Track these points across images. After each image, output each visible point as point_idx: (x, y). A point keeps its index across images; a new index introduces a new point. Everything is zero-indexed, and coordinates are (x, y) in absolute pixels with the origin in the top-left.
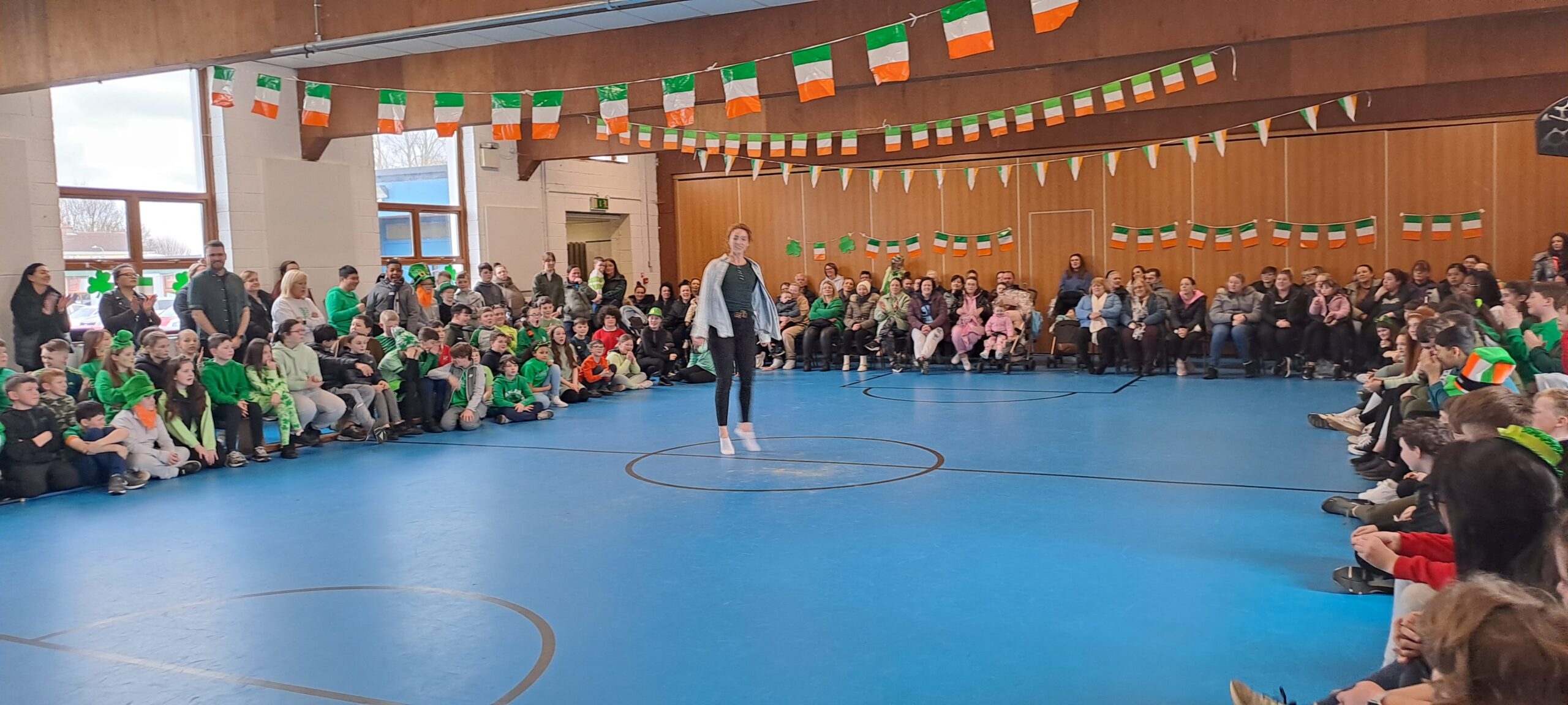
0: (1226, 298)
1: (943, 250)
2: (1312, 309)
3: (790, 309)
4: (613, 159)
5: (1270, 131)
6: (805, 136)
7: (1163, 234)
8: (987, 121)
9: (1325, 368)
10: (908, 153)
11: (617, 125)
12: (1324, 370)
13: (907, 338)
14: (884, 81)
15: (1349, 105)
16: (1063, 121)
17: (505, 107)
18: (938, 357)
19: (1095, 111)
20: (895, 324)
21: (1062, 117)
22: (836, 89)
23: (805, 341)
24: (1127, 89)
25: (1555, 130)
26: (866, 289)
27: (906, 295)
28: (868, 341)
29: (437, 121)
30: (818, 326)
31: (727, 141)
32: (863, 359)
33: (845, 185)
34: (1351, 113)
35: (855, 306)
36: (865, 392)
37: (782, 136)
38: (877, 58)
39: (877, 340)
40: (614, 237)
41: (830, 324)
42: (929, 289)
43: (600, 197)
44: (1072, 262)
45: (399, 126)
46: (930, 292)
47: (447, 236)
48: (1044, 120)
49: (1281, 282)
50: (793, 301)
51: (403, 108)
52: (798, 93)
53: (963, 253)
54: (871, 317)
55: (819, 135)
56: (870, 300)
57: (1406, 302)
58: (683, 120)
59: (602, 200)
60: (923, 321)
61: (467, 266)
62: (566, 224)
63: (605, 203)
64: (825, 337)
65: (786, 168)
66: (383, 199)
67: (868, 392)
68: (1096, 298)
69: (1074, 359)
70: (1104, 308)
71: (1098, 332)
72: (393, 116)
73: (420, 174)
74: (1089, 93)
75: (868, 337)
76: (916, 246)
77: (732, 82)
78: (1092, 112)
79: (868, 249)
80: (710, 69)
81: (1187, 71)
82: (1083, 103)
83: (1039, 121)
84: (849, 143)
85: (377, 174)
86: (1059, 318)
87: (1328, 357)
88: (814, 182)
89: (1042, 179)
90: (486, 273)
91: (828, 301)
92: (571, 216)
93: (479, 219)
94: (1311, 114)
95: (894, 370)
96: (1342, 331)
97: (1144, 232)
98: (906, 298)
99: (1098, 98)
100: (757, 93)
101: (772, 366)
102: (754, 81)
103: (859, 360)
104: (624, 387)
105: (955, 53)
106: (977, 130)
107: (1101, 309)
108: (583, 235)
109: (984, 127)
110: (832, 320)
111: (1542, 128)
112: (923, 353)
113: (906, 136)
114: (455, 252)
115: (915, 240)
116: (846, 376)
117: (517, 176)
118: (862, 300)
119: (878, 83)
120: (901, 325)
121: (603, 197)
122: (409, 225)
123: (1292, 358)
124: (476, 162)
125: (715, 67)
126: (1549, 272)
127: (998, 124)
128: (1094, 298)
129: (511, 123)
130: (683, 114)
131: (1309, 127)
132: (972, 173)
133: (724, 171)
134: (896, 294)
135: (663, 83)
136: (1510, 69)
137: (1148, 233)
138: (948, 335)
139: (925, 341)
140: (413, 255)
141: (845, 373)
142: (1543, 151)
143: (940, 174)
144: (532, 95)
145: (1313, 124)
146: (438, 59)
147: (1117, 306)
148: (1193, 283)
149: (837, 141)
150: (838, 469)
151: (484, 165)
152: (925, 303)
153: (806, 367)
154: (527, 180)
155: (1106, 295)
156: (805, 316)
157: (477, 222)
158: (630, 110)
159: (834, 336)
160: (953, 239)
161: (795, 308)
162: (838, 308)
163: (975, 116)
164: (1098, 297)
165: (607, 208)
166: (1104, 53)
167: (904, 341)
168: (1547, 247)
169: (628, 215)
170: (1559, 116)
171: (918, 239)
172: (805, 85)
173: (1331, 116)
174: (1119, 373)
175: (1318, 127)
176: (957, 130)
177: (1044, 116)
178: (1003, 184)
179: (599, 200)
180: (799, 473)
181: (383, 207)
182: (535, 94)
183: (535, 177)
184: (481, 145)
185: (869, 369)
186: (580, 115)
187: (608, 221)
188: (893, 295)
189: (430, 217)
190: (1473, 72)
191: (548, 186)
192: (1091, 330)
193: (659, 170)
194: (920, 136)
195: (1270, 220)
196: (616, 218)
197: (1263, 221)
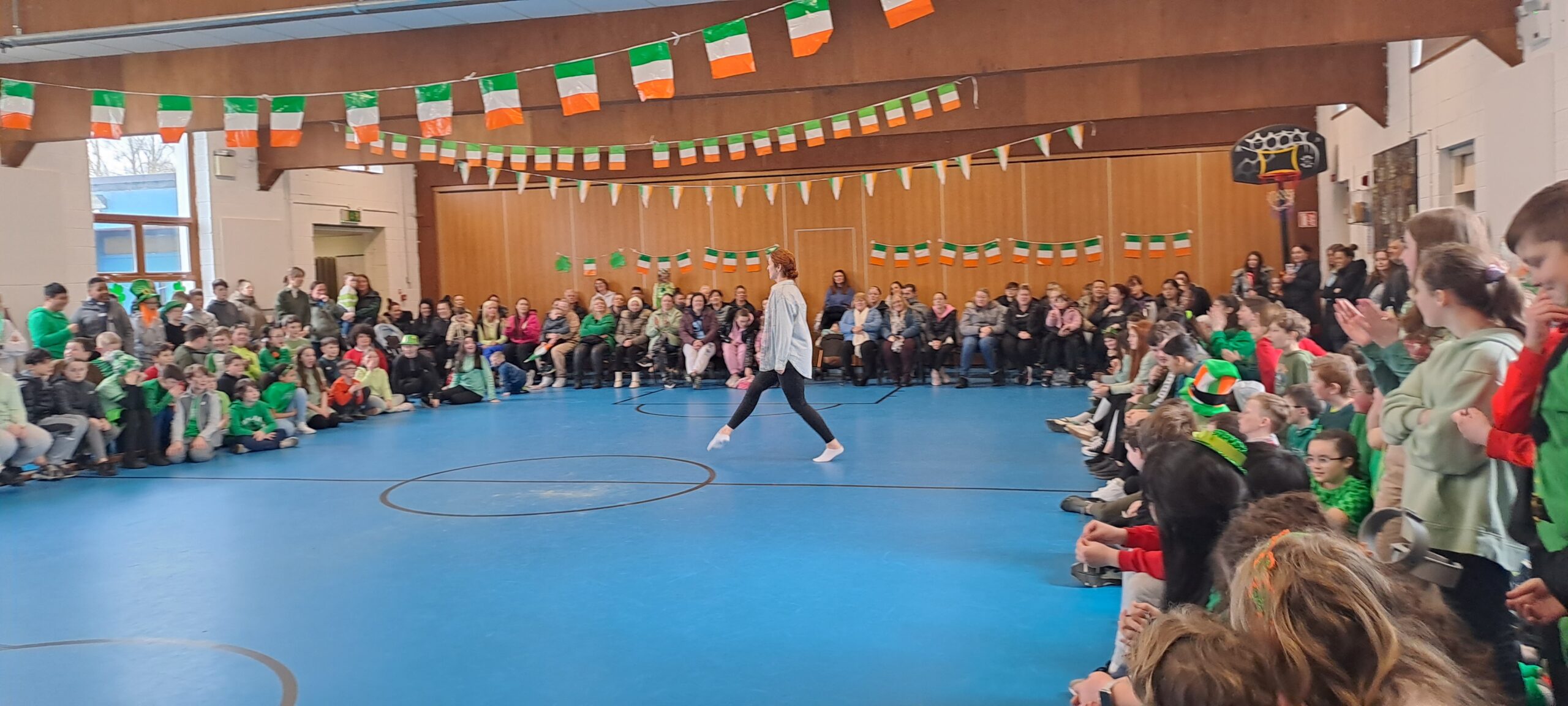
0: (974, 312)
1: (713, 266)
2: (1049, 322)
3: (560, 325)
4: (366, 169)
5: (1010, 156)
6: (572, 150)
7: (917, 252)
8: (752, 140)
9: (1061, 376)
10: (676, 170)
11: (367, 134)
12: (1061, 378)
13: (679, 354)
14: (649, 97)
15: (1077, 133)
16: (823, 143)
17: (240, 112)
18: (711, 373)
19: (852, 133)
20: (667, 339)
21: (823, 139)
22: (601, 104)
23: (576, 358)
24: (881, 113)
25: (1247, 160)
26: (638, 305)
27: (677, 311)
28: (640, 357)
29: (161, 125)
30: (589, 342)
31: (489, 153)
32: (635, 376)
33: (614, 200)
34: (1078, 141)
35: (626, 322)
36: (638, 409)
37: (547, 149)
38: (641, 74)
39: (650, 356)
40: (367, 251)
41: (602, 340)
42: (700, 305)
43: (352, 209)
44: (836, 278)
45: (117, 131)
46: (701, 307)
47: (176, 250)
48: (806, 141)
49: (1022, 297)
50: (562, 318)
51: (121, 111)
52: (560, 107)
53: (732, 269)
54: (642, 333)
55: (586, 150)
56: (642, 316)
57: (1128, 314)
58: (439, 130)
59: (354, 212)
60: (694, 336)
61: (199, 283)
62: (314, 237)
63: (357, 215)
64: (597, 353)
65: (554, 182)
66: (101, 210)
67: (640, 409)
68: (858, 312)
69: (839, 372)
70: (866, 322)
71: (862, 345)
72: (109, 118)
73: (144, 183)
74: (847, 117)
75: (640, 353)
76: (686, 262)
77: (491, 93)
78: (849, 135)
79: (639, 265)
80: (468, 78)
81: (934, 98)
82: (841, 126)
83: (801, 142)
84: (617, 159)
85: (92, 183)
86: (825, 332)
87: (1063, 366)
88: (583, 197)
89: (806, 198)
90: (221, 290)
91: (599, 317)
92: (318, 228)
93: (212, 232)
94: (1044, 141)
95: (666, 386)
96: (1075, 341)
97: (900, 249)
98: (677, 313)
99: (854, 121)
100: (518, 105)
101: (541, 385)
102: (515, 93)
103: (630, 377)
104: (379, 410)
105: (717, 73)
106: (743, 148)
107: (863, 322)
108: (332, 250)
109: (749, 146)
110: (603, 337)
111: (1237, 158)
112: (695, 368)
113: (674, 152)
114: (186, 267)
115: (685, 256)
116: (619, 394)
117: (257, 185)
118: (634, 316)
119: (643, 99)
120: (673, 341)
121: (355, 210)
122: (130, 238)
123: (1033, 367)
124: (210, 170)
125: (475, 77)
126: (1245, 287)
127: (762, 143)
128: (856, 312)
129: (247, 129)
130: (439, 124)
131: (1042, 154)
132: (739, 191)
133: (487, 183)
134: (668, 310)
135: (417, 92)
136: (1207, 104)
137: (903, 250)
138: (719, 350)
139: (697, 356)
140: (135, 271)
141: (617, 390)
142: (1239, 178)
143: (709, 191)
144: (271, 100)
145: (1046, 150)
146: (164, 59)
147: (878, 321)
148: (945, 298)
149: (604, 156)
150: (609, 488)
151: (218, 174)
152: (697, 318)
153: (577, 385)
154: (269, 189)
155: (867, 309)
156: (576, 333)
157: (210, 236)
158: (381, 119)
159: (606, 352)
160: (724, 255)
161: (566, 324)
162: (609, 325)
163: (740, 135)
164: (861, 311)
165: (359, 221)
166: (859, 78)
167: (676, 357)
168: (1242, 263)
169: (382, 228)
170: (1248, 147)
171: (689, 255)
172: (569, 99)
173: (1062, 145)
174: (880, 384)
175: (1051, 153)
176: (724, 148)
177: (805, 136)
178: (769, 201)
179: (351, 211)
180: (569, 494)
181: (100, 218)
182: (274, 98)
183: (278, 187)
184: (214, 152)
185: (642, 385)
186: (326, 123)
187: (361, 234)
188: (665, 311)
189: (156, 230)
190: (1179, 106)
191: (292, 196)
192: (855, 343)
193: (418, 182)
194: (688, 153)
195: (1011, 239)
196: (371, 231)
197: (1004, 240)
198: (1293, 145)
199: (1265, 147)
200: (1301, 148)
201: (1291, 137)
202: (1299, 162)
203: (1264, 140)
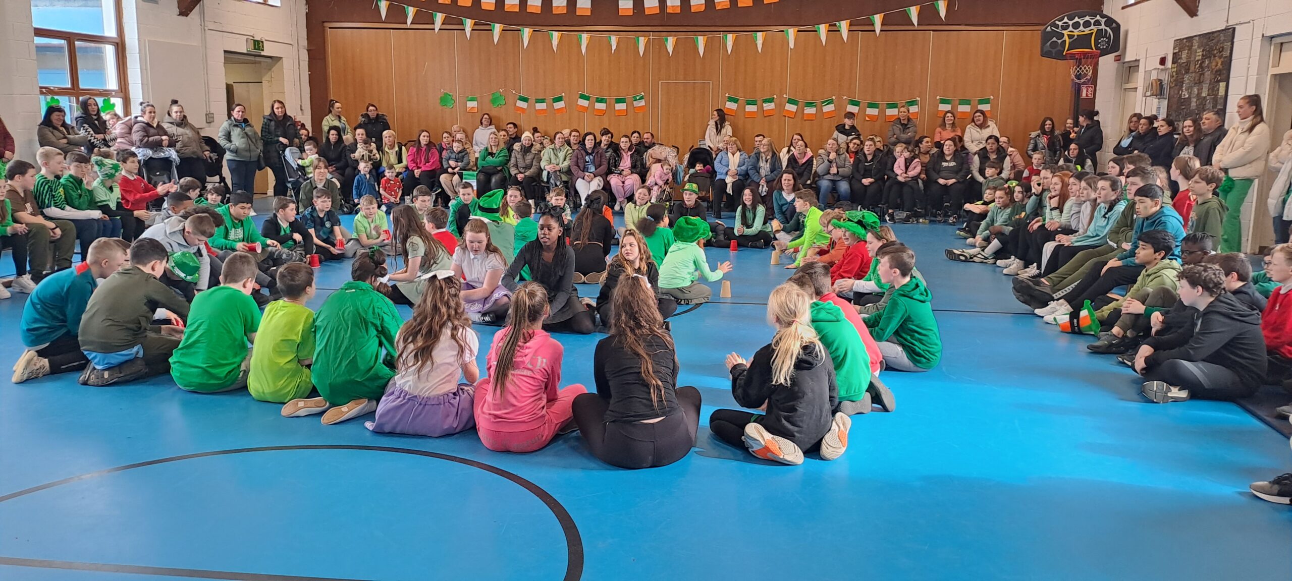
1: (586, 109)
7: (765, 105)
9: (899, 214)
12: (899, 216)
15: (942, 8)
27: (569, 148)
30: (488, 172)
34: (943, 14)
35: (518, 155)
40: (265, 80)
41: (498, 171)
42: (591, 143)
43: (256, 39)
46: (592, 146)
47: (104, 68)
49: (867, 148)
53: (602, 113)
54: (535, 166)
56: (534, 151)
59: (258, 41)
60: (585, 169)
62: (224, 63)
63: (261, 45)
64: (495, 182)
66: (39, 24)
70: (738, 166)
71: (732, 183)
76: (560, 105)
79: (517, 105)
86: (692, 171)
91: (494, 150)
92: (228, 55)
93: (139, 53)
97: (750, 102)
98: (569, 150)
107: (735, 164)
110: (496, 168)
114: (114, 85)
115: (559, 99)
117: (177, 11)
118: (526, 150)
121: (259, 39)
122: (64, 56)
126: (1040, 146)
134: (561, 146)
137: (753, 103)
138: (607, 183)
139: (589, 188)
140: (69, 86)
145: (915, 21)
147: (747, 164)
152: (588, 154)
154: (187, 16)
157: (137, 55)
159: (503, 182)
160: (595, 100)
161: (465, 156)
164: (733, 154)
165: (263, 50)
169: (281, 58)
171: (564, 98)
179: (255, 41)
181: (39, 32)
183: (195, 14)
187: (260, 62)
188: (557, 147)
189: (86, 48)
191: (206, 22)
193: (309, 17)
195: (845, 97)
196: (269, 60)
197: (839, 97)
198: (1094, 28)
199: (1071, 29)
200: (1100, 31)
201: (1092, 21)
202: (1096, 43)
203: (1071, 23)
